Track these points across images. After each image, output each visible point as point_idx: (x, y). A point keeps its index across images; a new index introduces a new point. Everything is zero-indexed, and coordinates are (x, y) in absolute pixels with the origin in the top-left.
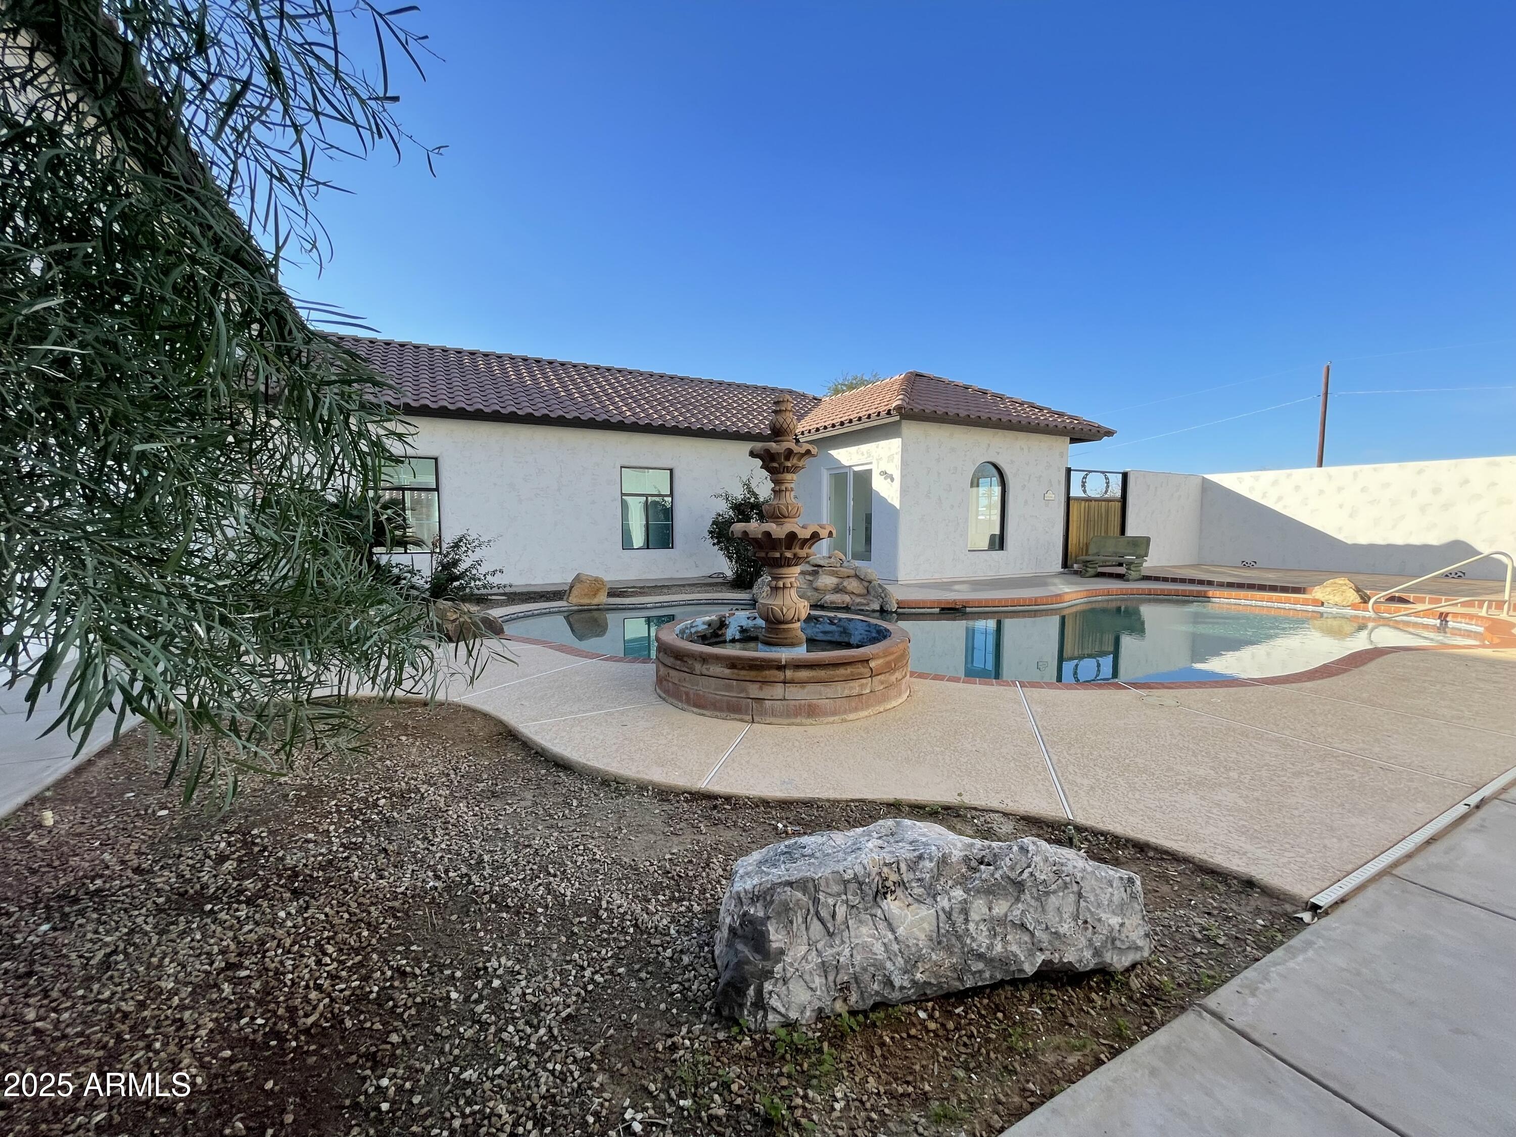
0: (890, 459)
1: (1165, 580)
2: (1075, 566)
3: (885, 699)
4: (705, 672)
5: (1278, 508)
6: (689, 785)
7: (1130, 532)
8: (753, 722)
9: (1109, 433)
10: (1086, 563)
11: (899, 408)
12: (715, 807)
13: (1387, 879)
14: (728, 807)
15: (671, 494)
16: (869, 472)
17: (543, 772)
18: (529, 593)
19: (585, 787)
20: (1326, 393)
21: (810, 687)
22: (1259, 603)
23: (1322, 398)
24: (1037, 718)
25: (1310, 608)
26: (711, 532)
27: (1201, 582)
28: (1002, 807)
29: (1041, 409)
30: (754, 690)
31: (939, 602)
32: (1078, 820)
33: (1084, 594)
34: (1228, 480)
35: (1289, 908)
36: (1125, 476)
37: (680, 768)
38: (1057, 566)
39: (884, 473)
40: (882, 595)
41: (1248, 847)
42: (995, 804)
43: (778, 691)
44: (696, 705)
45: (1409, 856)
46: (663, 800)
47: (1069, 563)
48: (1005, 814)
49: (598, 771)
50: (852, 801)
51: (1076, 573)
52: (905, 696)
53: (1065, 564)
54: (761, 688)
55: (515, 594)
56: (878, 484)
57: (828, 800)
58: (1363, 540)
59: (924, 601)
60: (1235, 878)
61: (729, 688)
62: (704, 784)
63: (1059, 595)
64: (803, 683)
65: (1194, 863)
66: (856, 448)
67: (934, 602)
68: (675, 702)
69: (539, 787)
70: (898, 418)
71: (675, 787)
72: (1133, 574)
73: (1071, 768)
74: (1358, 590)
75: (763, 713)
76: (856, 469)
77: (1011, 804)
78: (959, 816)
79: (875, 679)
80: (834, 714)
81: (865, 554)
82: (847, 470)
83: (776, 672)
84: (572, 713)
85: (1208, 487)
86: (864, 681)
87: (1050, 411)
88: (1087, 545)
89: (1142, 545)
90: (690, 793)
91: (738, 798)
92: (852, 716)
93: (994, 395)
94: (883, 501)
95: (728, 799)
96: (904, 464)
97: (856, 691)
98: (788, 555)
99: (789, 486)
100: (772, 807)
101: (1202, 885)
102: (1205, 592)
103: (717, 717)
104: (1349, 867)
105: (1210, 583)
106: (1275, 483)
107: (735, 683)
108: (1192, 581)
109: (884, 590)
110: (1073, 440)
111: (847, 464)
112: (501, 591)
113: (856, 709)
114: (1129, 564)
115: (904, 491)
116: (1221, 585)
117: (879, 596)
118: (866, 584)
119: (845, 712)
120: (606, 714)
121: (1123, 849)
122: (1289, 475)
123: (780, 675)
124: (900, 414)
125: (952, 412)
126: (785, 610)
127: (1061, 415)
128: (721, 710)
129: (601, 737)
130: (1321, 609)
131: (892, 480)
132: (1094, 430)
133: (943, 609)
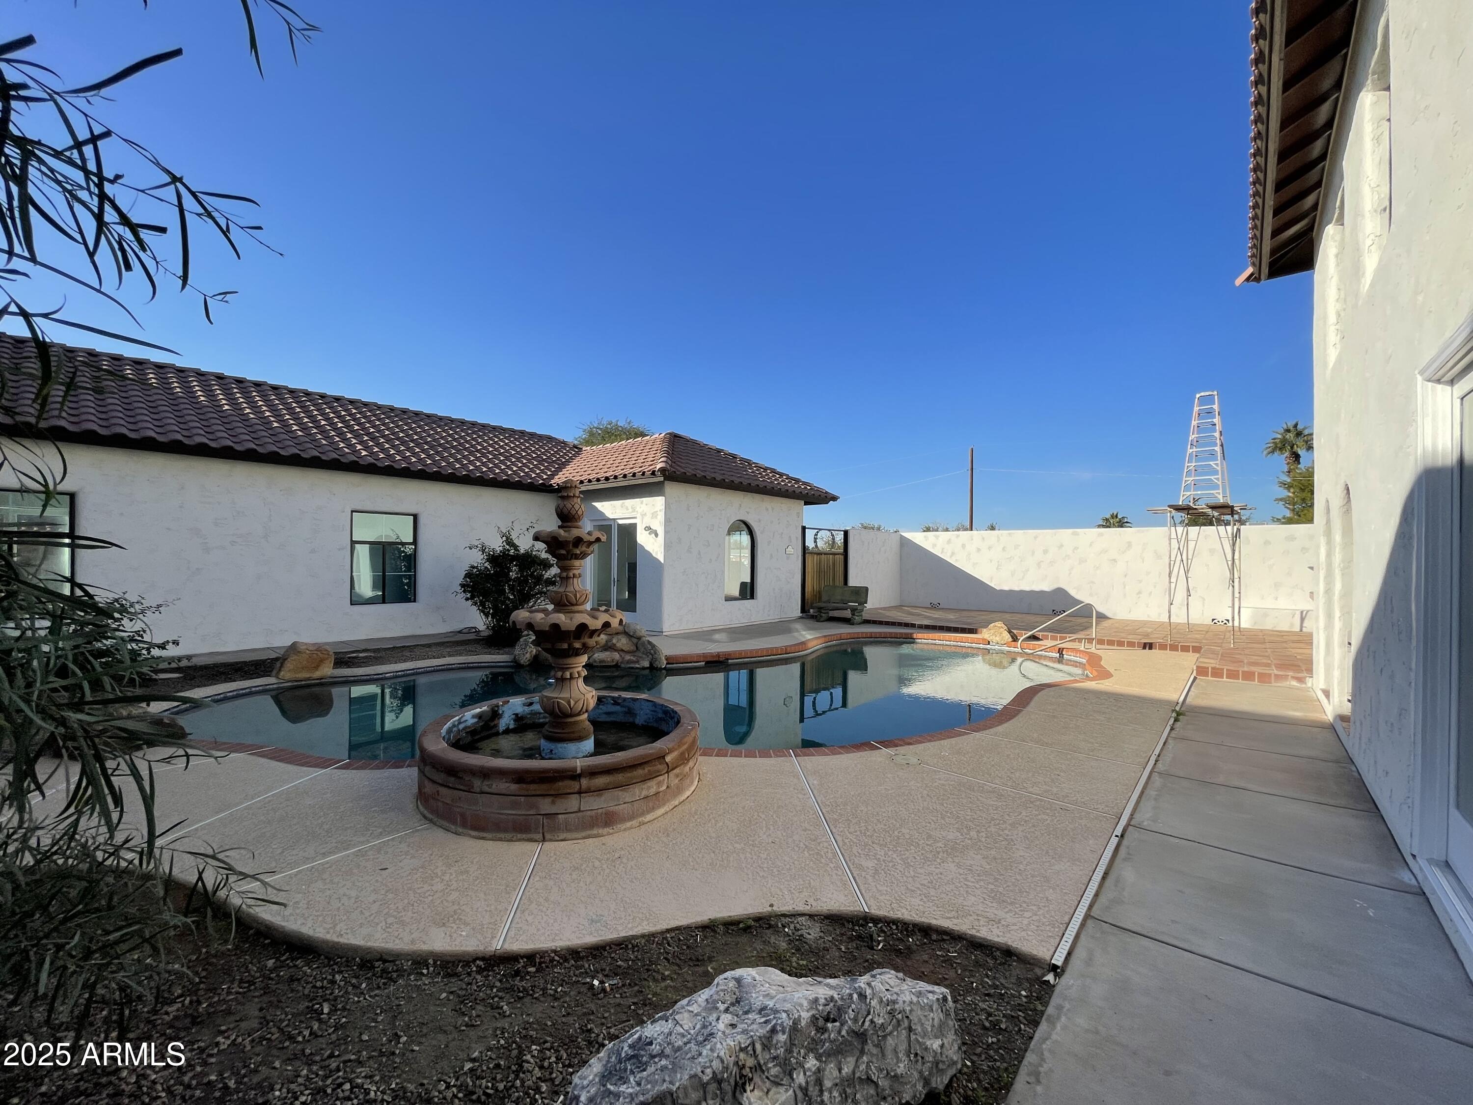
0: (654, 515)
1: (881, 623)
2: (811, 611)
3: (679, 790)
4: (486, 789)
5: (952, 561)
6: (482, 948)
7: (852, 582)
8: (544, 840)
9: (834, 498)
10: (820, 609)
11: (662, 470)
12: (517, 973)
13: (1090, 922)
14: (532, 969)
15: (415, 542)
16: (634, 526)
17: (271, 963)
18: (215, 666)
19: (338, 977)
20: (972, 469)
21: (607, 795)
22: (948, 643)
23: (970, 472)
24: (815, 792)
25: (981, 646)
26: (462, 586)
27: (907, 625)
28: (806, 909)
29: (781, 475)
30: (546, 806)
31: (704, 655)
32: (873, 911)
33: (823, 640)
34: (918, 538)
35: (1038, 971)
36: (846, 533)
37: (466, 924)
38: (798, 613)
39: (648, 528)
40: (652, 651)
41: (1001, 914)
42: (801, 908)
43: (573, 803)
44: (475, 828)
45: (1097, 895)
46: (448, 975)
47: (806, 608)
48: (811, 916)
49: (355, 949)
50: (668, 931)
51: (812, 617)
52: (696, 783)
53: (803, 610)
54: (553, 803)
55: (195, 668)
56: (643, 538)
57: (643, 936)
58: (1006, 588)
59: (691, 656)
60: (998, 949)
61: (515, 805)
62: (498, 944)
63: (803, 643)
64: (600, 790)
65: (966, 940)
66: (621, 502)
67: (699, 656)
68: (445, 824)
69: (266, 991)
70: (662, 479)
71: (465, 954)
72: (857, 619)
73: (855, 850)
74: (1010, 632)
75: (556, 829)
76: (621, 522)
77: (814, 904)
78: (770, 926)
79: (671, 774)
80: (632, 818)
81: (629, 605)
82: (612, 523)
83: (572, 783)
84: (307, 860)
85: (905, 543)
86: (661, 778)
87: (788, 477)
88: (820, 592)
89: (861, 593)
90: (483, 959)
91: (543, 953)
92: (649, 817)
93: (742, 459)
94: (648, 554)
95: (531, 957)
96: (667, 521)
97: (653, 791)
98: (577, 645)
99: (576, 572)
100: (582, 958)
101: (977, 963)
102: (912, 634)
103: (500, 840)
104: (1066, 919)
105: (913, 626)
106: (949, 542)
107: (523, 799)
108: (900, 624)
109: (653, 646)
110: (806, 503)
111: (611, 517)
112: (174, 665)
113: (653, 809)
114: (854, 610)
115: (667, 546)
116: (921, 627)
117: (647, 653)
118: (635, 640)
119: (643, 814)
120: (356, 854)
121: (911, 936)
122: (958, 536)
123: (575, 785)
124: (664, 475)
125: (709, 475)
126: (572, 703)
127: (797, 481)
128: (506, 830)
129: (353, 893)
130: (988, 647)
131: (656, 535)
132: (823, 495)
133: (707, 663)
